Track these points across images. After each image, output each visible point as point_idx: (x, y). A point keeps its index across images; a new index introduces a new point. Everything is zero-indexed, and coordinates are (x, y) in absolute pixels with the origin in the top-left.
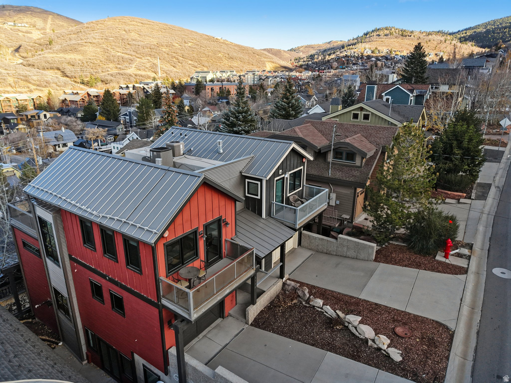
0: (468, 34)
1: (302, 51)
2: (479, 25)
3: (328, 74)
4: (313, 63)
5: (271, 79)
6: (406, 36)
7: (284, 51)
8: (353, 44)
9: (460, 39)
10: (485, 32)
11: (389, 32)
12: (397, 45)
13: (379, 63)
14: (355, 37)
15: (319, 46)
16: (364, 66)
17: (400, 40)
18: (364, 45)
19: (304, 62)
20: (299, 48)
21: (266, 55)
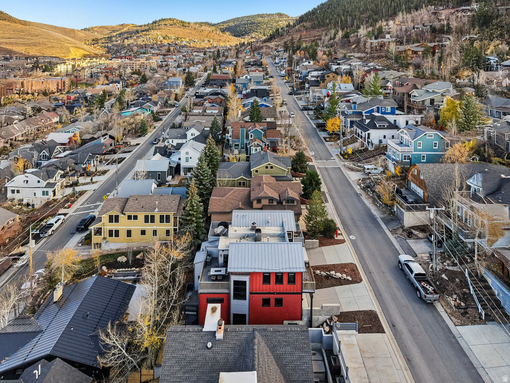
0: (225, 26)
1: (96, 31)
2: (229, 20)
3: (138, 62)
4: (113, 45)
5: (87, 69)
6: (186, 27)
7: (78, 31)
8: (147, 30)
9: (221, 29)
10: (234, 26)
11: (173, 23)
12: (181, 33)
13: (172, 49)
14: (146, 23)
15: (113, 27)
16: (160, 50)
17: (182, 29)
18: (156, 31)
19: (103, 43)
20: (92, 28)
21: (68, 40)
